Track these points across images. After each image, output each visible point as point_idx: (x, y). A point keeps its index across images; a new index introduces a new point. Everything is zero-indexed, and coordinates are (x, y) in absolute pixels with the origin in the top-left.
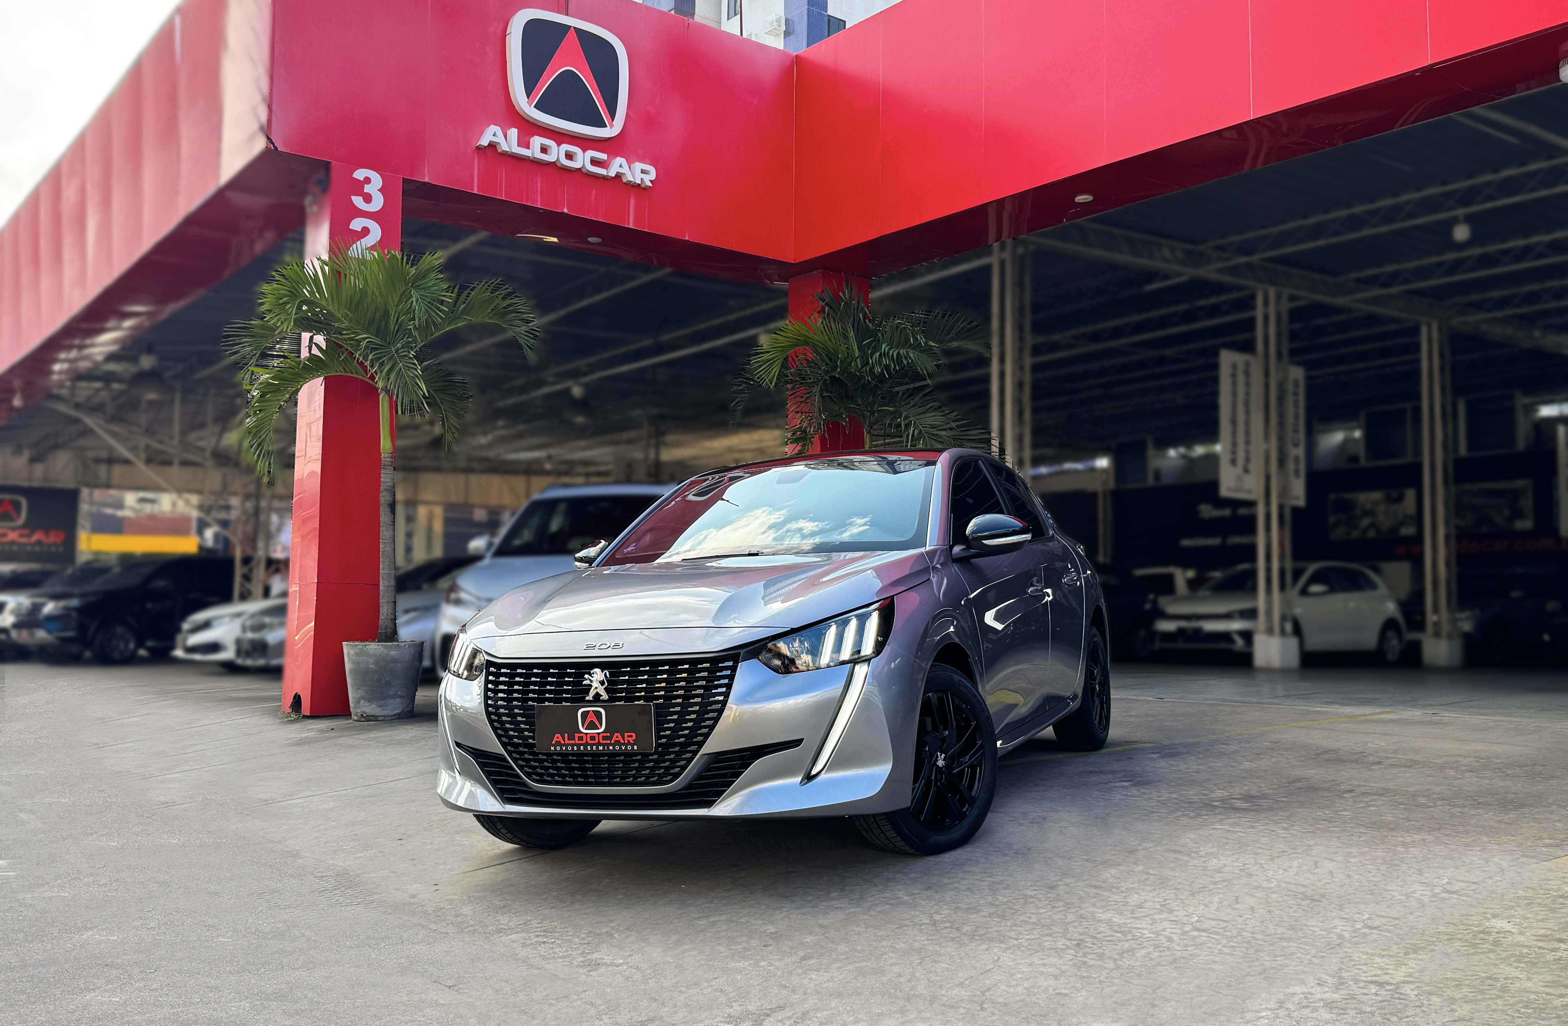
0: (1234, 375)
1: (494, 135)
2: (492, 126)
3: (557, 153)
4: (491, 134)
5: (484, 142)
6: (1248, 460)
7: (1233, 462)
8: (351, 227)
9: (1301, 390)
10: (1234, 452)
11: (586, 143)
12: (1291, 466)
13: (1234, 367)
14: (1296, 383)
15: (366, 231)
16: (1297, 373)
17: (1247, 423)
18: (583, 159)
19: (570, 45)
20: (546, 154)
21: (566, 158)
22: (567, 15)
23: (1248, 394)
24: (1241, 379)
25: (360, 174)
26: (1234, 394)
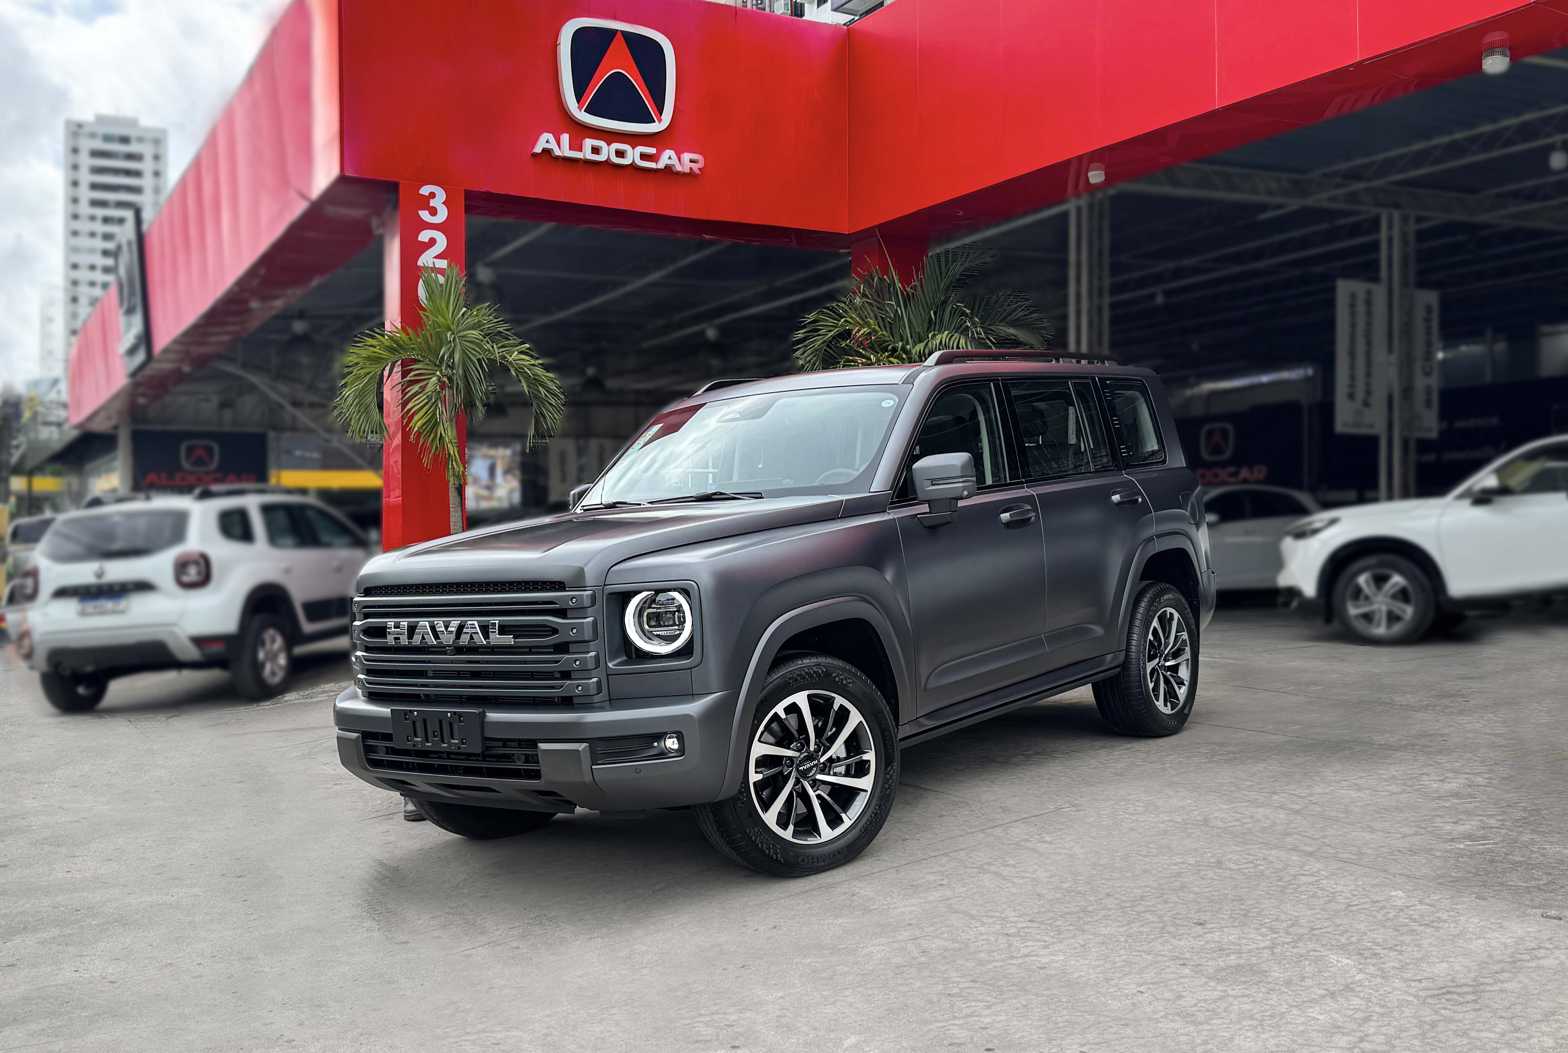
0: (1352, 305)
1: (547, 142)
2: (545, 134)
3: (608, 152)
4: (545, 141)
5: (538, 149)
6: (1368, 392)
7: (1351, 396)
8: (419, 239)
9: (1435, 316)
10: (1352, 386)
11: (634, 139)
12: (1419, 396)
13: (1353, 296)
14: (1429, 309)
15: (432, 242)
16: (1430, 298)
17: (1368, 355)
18: (633, 155)
19: (618, 47)
20: (598, 154)
21: (617, 156)
22: (615, 18)
23: (1369, 324)
24: (1361, 308)
25: (425, 190)
26: (1353, 325)
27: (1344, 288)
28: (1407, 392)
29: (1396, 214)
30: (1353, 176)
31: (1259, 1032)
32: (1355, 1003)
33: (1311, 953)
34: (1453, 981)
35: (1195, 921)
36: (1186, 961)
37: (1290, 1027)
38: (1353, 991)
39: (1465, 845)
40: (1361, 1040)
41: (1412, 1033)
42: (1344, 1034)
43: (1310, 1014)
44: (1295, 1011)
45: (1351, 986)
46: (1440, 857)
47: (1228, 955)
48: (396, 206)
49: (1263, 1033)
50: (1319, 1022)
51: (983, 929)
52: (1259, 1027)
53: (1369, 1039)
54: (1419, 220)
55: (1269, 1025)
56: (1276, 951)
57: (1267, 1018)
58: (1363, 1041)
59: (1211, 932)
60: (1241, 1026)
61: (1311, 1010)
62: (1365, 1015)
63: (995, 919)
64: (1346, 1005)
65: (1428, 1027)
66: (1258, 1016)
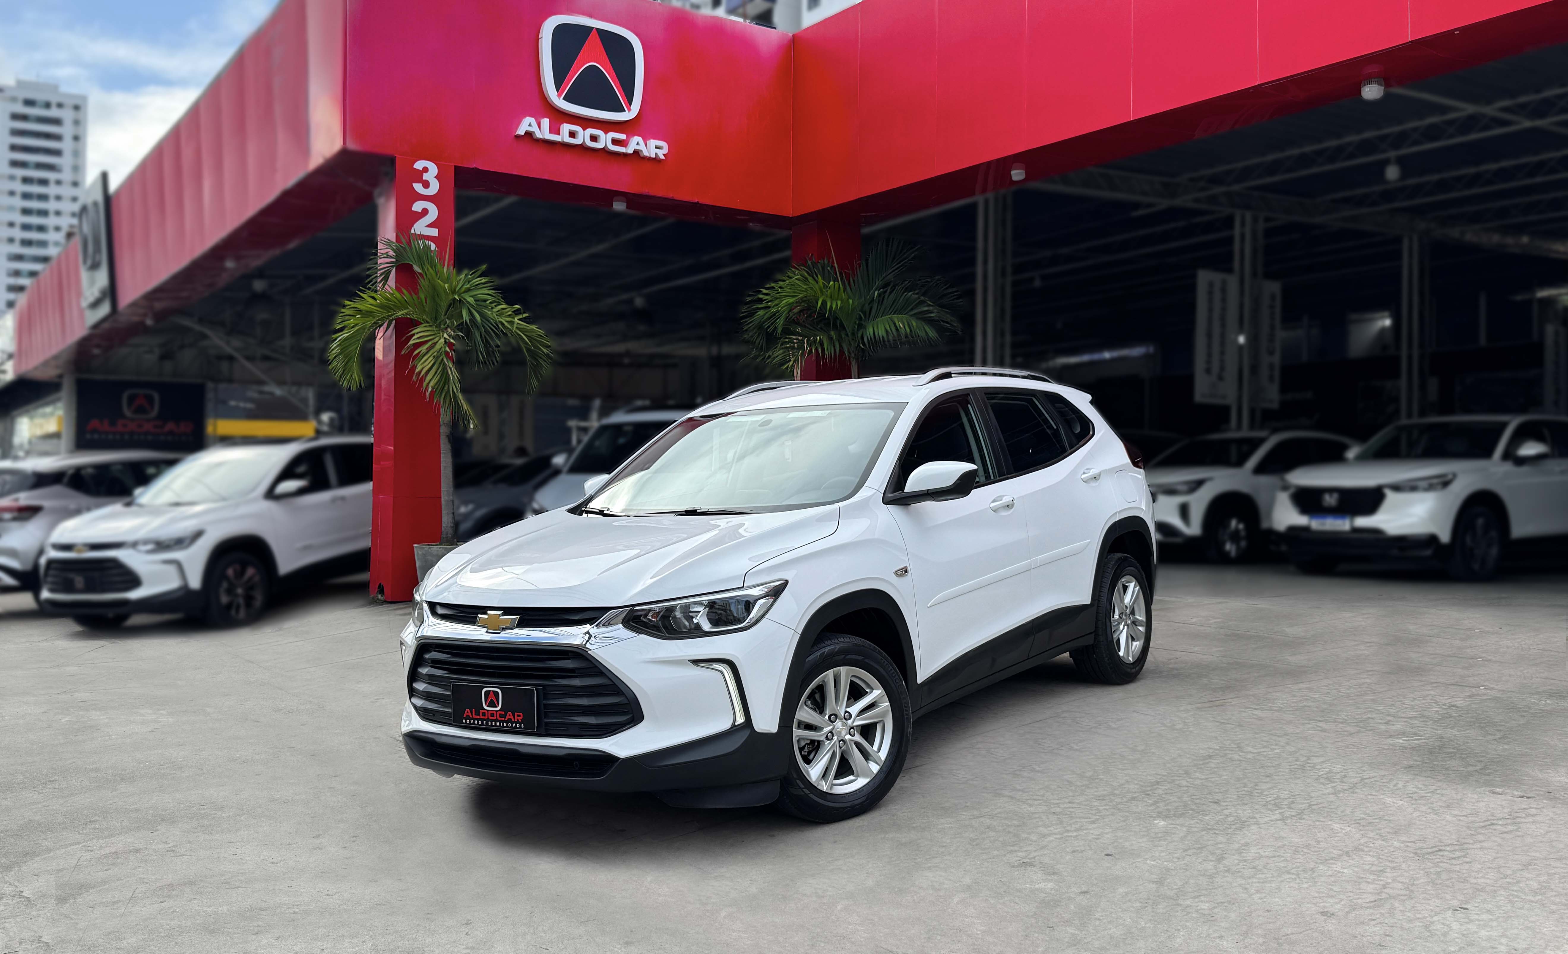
0: (1210, 293)
1: (530, 125)
2: (528, 118)
3: (583, 136)
4: (527, 125)
5: (521, 131)
6: (1222, 368)
7: (1208, 371)
8: (413, 209)
9: (1278, 303)
10: (1209, 362)
11: (607, 126)
12: (1264, 372)
13: (1211, 285)
14: (1273, 297)
15: (425, 212)
16: (1274, 287)
17: (1223, 335)
18: (605, 140)
19: (594, 43)
20: (574, 138)
21: (591, 140)
22: (589, 17)
23: (1224, 309)
24: (1217, 295)
25: (419, 165)
26: (1210, 310)
27: (1204, 277)
28: (1255, 369)
29: (1248, 215)
30: (1215, 180)
31: (1299, 883)
32: (1368, 859)
33: (1317, 823)
34: (1440, 841)
35: (1210, 800)
36: (1215, 831)
37: (1323, 879)
38: (1362, 850)
39: (1404, 740)
40: (1384, 887)
41: (1422, 881)
42: (1369, 883)
43: (1335, 869)
44: (1321, 867)
45: (1359, 847)
46: (1388, 749)
47: (1248, 826)
48: (393, 178)
49: (1303, 883)
50: (1345, 874)
51: (1032, 809)
52: (1298, 879)
53: (1390, 886)
54: (1267, 220)
55: (1305, 878)
56: (1286, 822)
57: (1301, 873)
58: (1386, 888)
59: (1227, 809)
60: (1282, 879)
61: (1335, 866)
62: (1382, 868)
63: (1040, 802)
64: (1362, 862)
65: (1435, 877)
66: (1292, 871)
